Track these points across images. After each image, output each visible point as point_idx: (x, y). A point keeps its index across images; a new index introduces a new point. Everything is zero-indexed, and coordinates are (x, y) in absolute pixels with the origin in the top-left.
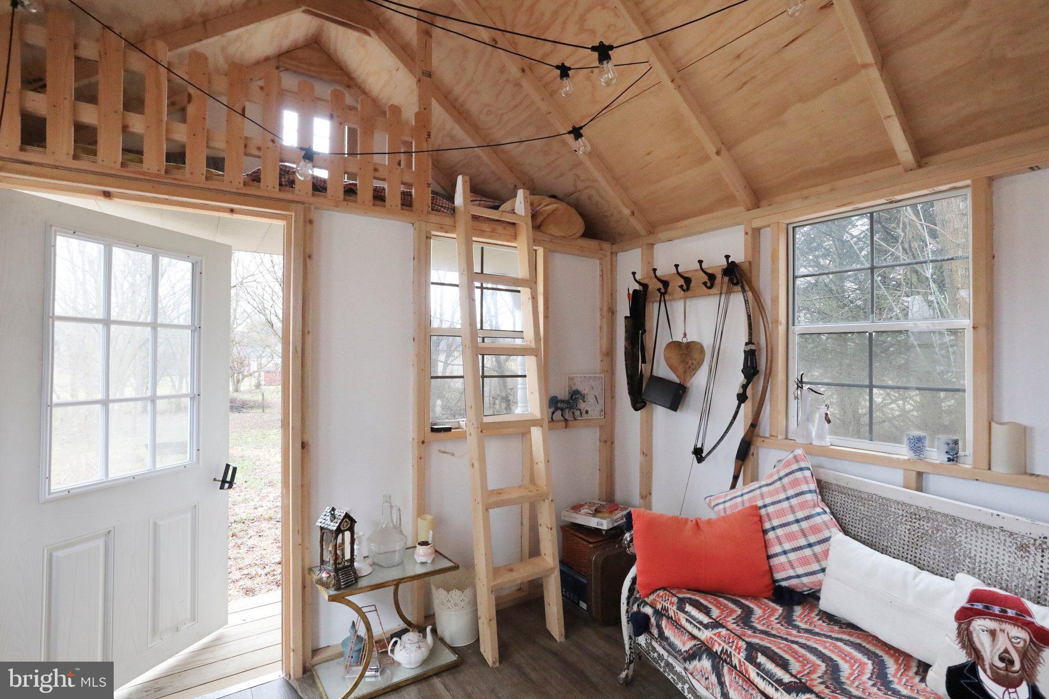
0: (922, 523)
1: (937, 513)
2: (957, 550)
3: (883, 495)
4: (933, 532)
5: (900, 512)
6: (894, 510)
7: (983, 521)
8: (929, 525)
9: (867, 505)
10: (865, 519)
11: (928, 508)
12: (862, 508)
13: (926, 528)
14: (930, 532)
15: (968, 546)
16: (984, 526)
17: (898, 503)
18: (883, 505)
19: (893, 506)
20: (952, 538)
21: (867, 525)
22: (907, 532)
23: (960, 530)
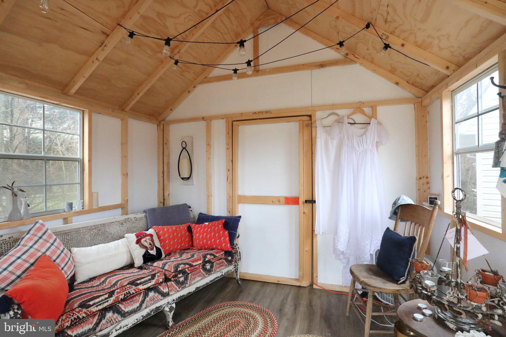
0: (94, 231)
1: (98, 225)
2: (107, 234)
3: (75, 228)
4: (98, 232)
5: (85, 231)
6: (82, 231)
7: (111, 221)
8: (96, 230)
9: (70, 235)
10: (70, 241)
11: (94, 225)
12: (67, 237)
13: (96, 232)
14: (97, 232)
15: (109, 231)
16: (112, 223)
17: (83, 228)
18: (77, 231)
19: (81, 230)
20: (105, 231)
21: (71, 243)
22: (89, 237)
23: (106, 227)
